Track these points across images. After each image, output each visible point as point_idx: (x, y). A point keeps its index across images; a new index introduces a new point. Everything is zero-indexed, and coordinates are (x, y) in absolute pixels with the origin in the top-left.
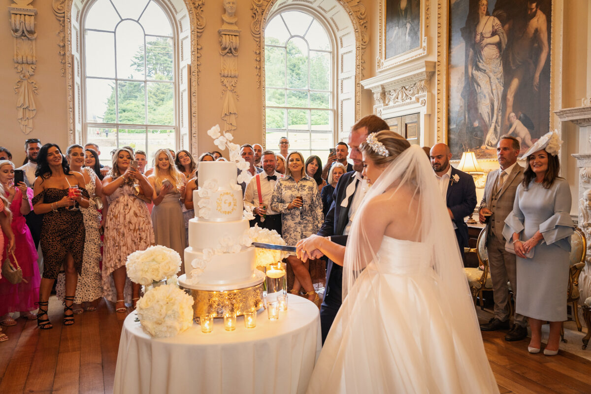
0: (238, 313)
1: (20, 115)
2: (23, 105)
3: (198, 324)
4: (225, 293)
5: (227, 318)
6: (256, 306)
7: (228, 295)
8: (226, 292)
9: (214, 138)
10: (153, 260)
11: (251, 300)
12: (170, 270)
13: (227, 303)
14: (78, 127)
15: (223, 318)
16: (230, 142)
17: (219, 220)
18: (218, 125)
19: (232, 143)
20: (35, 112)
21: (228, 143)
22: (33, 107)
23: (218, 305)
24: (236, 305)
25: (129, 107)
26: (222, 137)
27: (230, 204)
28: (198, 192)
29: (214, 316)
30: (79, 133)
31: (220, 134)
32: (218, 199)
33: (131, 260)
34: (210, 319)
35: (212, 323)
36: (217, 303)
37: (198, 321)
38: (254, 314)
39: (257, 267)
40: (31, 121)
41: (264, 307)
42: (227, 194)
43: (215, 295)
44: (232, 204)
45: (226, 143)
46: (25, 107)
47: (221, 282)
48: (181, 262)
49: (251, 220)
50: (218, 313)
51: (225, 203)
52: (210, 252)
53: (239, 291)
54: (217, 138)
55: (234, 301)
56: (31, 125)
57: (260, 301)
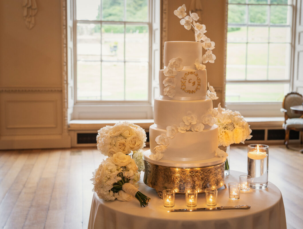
0: (199, 191)
1: (25, 13)
2: (27, 4)
3: (161, 197)
4: (186, 171)
5: (189, 194)
6: (217, 185)
7: (190, 172)
8: (189, 169)
9: (180, 17)
10: (121, 135)
11: (212, 178)
12: (136, 145)
13: (189, 180)
14: (70, 23)
15: (184, 194)
16: (196, 22)
17: (183, 98)
18: (184, 5)
19: (198, 23)
20: (36, 11)
21: (194, 23)
22: (35, 6)
23: (181, 181)
24: (197, 183)
25: (113, 12)
26: (188, 16)
27: (194, 83)
28: (163, 71)
29: (176, 192)
30: (71, 29)
31: (186, 14)
32: (182, 78)
33: (101, 134)
34: (172, 194)
35: (174, 198)
36: (179, 179)
37: (161, 195)
38: (215, 193)
39: (219, 147)
40: (33, 18)
41: (225, 186)
42: (192, 73)
43: (177, 171)
44: (196, 83)
45: (192, 23)
46: (29, 6)
47: (184, 159)
48: (146, 138)
49: (214, 100)
50: (180, 189)
51: (189, 82)
52: (173, 130)
53: (201, 168)
54: (183, 18)
55: (196, 178)
56: (33, 22)
57: (221, 180)
